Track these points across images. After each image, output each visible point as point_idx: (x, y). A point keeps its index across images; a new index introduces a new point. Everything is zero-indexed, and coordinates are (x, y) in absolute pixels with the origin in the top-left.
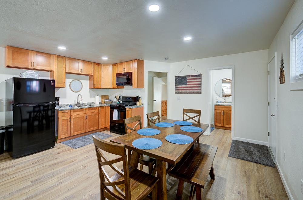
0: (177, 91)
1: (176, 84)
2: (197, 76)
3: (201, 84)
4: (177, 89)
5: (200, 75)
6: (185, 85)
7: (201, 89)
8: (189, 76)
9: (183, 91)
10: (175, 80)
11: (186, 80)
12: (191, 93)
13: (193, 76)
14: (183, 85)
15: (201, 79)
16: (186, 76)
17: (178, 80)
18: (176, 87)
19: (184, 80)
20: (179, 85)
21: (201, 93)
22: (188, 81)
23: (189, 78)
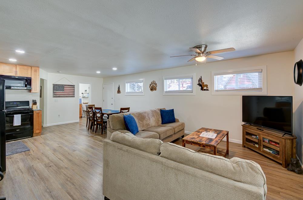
0: (55, 95)
1: (54, 90)
2: (72, 86)
3: (74, 91)
4: (55, 94)
5: (74, 86)
6: (62, 91)
7: (74, 95)
8: (66, 85)
9: (61, 95)
10: (53, 87)
11: (64, 87)
12: (68, 97)
13: (68, 85)
14: (61, 91)
15: (74, 88)
16: (63, 85)
17: (56, 87)
18: (54, 93)
19: (62, 87)
20: (57, 91)
21: (74, 97)
22: (65, 88)
23: (65, 87)
